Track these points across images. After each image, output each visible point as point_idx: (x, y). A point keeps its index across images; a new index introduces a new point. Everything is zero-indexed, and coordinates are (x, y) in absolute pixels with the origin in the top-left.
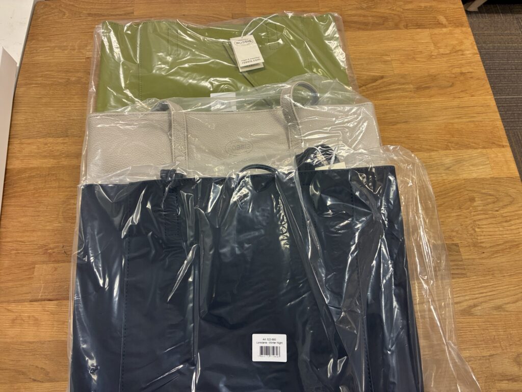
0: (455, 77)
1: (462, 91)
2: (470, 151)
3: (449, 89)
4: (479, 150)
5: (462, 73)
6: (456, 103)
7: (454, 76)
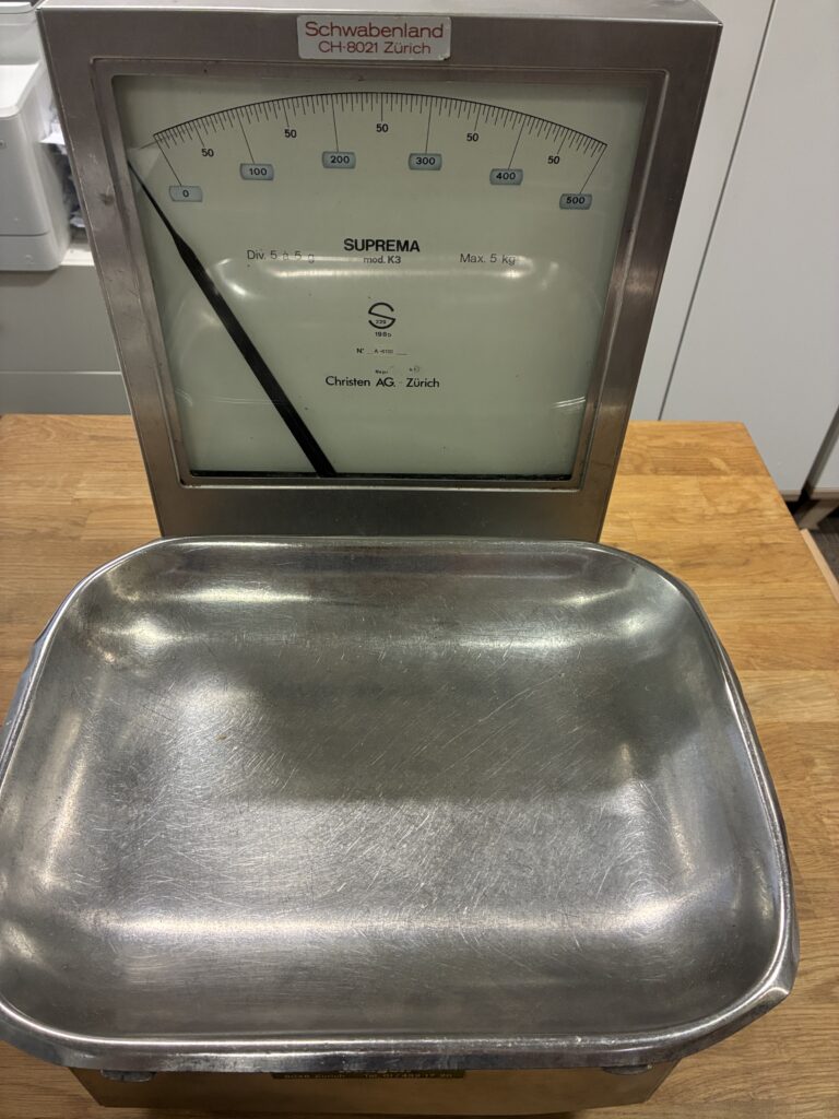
0: (752, 550)
1: (767, 573)
2: (793, 673)
3: (741, 569)
4: (812, 673)
5: (763, 545)
6: (757, 591)
7: (748, 548)
